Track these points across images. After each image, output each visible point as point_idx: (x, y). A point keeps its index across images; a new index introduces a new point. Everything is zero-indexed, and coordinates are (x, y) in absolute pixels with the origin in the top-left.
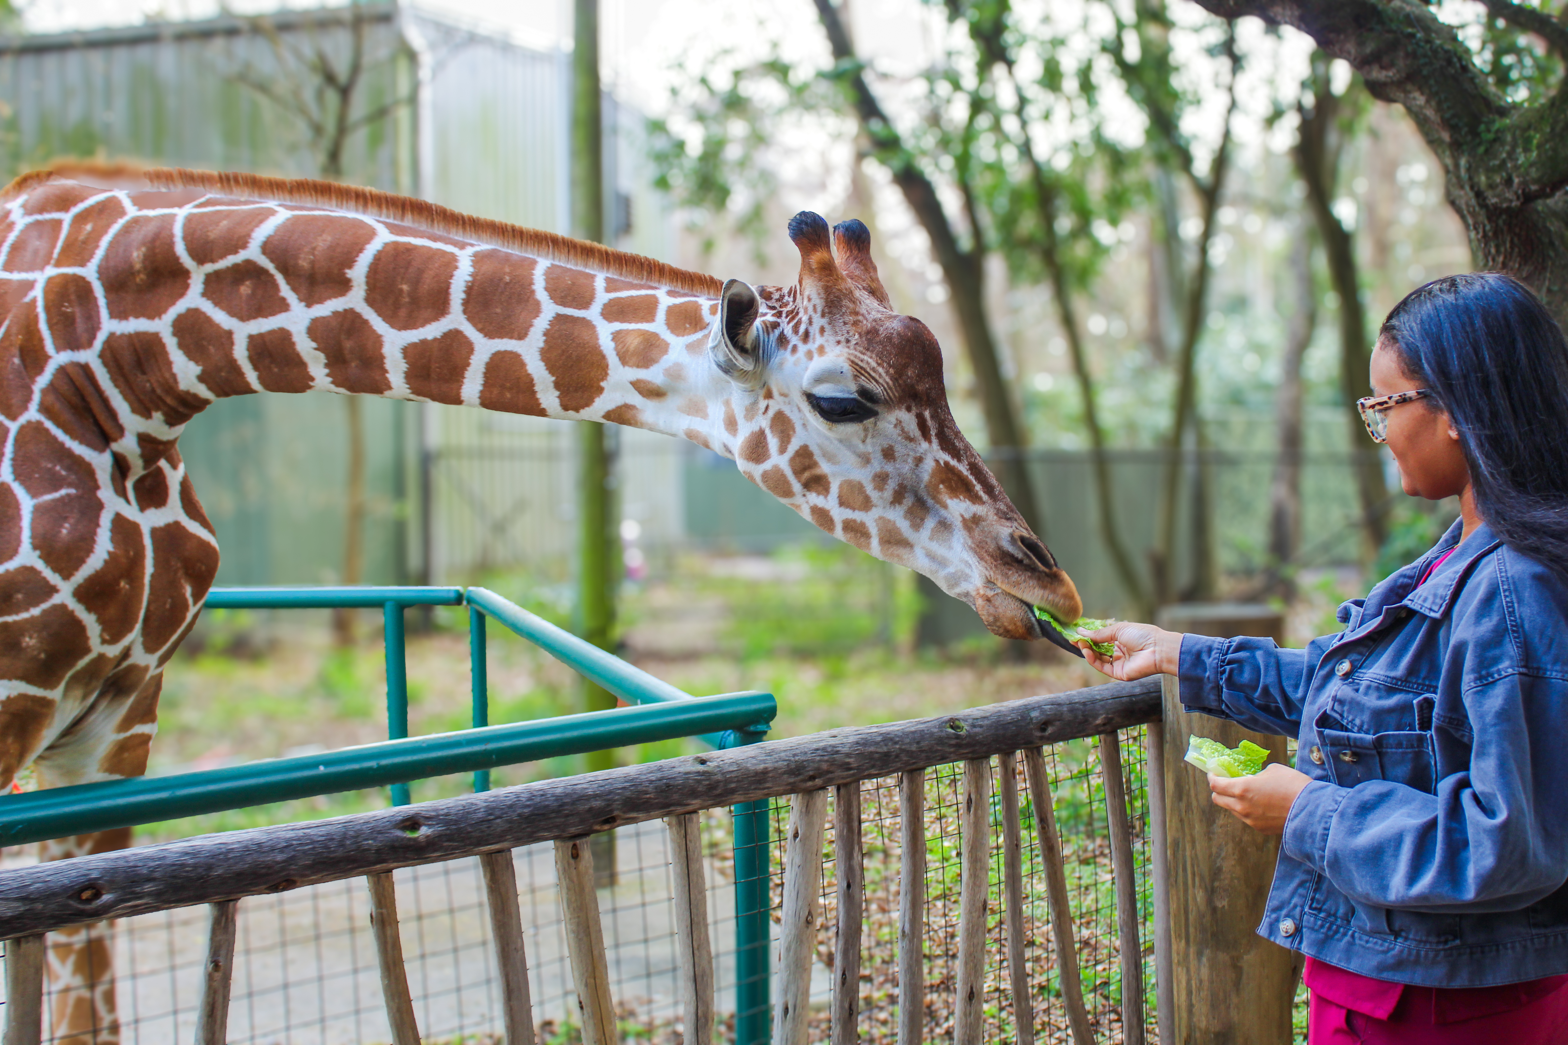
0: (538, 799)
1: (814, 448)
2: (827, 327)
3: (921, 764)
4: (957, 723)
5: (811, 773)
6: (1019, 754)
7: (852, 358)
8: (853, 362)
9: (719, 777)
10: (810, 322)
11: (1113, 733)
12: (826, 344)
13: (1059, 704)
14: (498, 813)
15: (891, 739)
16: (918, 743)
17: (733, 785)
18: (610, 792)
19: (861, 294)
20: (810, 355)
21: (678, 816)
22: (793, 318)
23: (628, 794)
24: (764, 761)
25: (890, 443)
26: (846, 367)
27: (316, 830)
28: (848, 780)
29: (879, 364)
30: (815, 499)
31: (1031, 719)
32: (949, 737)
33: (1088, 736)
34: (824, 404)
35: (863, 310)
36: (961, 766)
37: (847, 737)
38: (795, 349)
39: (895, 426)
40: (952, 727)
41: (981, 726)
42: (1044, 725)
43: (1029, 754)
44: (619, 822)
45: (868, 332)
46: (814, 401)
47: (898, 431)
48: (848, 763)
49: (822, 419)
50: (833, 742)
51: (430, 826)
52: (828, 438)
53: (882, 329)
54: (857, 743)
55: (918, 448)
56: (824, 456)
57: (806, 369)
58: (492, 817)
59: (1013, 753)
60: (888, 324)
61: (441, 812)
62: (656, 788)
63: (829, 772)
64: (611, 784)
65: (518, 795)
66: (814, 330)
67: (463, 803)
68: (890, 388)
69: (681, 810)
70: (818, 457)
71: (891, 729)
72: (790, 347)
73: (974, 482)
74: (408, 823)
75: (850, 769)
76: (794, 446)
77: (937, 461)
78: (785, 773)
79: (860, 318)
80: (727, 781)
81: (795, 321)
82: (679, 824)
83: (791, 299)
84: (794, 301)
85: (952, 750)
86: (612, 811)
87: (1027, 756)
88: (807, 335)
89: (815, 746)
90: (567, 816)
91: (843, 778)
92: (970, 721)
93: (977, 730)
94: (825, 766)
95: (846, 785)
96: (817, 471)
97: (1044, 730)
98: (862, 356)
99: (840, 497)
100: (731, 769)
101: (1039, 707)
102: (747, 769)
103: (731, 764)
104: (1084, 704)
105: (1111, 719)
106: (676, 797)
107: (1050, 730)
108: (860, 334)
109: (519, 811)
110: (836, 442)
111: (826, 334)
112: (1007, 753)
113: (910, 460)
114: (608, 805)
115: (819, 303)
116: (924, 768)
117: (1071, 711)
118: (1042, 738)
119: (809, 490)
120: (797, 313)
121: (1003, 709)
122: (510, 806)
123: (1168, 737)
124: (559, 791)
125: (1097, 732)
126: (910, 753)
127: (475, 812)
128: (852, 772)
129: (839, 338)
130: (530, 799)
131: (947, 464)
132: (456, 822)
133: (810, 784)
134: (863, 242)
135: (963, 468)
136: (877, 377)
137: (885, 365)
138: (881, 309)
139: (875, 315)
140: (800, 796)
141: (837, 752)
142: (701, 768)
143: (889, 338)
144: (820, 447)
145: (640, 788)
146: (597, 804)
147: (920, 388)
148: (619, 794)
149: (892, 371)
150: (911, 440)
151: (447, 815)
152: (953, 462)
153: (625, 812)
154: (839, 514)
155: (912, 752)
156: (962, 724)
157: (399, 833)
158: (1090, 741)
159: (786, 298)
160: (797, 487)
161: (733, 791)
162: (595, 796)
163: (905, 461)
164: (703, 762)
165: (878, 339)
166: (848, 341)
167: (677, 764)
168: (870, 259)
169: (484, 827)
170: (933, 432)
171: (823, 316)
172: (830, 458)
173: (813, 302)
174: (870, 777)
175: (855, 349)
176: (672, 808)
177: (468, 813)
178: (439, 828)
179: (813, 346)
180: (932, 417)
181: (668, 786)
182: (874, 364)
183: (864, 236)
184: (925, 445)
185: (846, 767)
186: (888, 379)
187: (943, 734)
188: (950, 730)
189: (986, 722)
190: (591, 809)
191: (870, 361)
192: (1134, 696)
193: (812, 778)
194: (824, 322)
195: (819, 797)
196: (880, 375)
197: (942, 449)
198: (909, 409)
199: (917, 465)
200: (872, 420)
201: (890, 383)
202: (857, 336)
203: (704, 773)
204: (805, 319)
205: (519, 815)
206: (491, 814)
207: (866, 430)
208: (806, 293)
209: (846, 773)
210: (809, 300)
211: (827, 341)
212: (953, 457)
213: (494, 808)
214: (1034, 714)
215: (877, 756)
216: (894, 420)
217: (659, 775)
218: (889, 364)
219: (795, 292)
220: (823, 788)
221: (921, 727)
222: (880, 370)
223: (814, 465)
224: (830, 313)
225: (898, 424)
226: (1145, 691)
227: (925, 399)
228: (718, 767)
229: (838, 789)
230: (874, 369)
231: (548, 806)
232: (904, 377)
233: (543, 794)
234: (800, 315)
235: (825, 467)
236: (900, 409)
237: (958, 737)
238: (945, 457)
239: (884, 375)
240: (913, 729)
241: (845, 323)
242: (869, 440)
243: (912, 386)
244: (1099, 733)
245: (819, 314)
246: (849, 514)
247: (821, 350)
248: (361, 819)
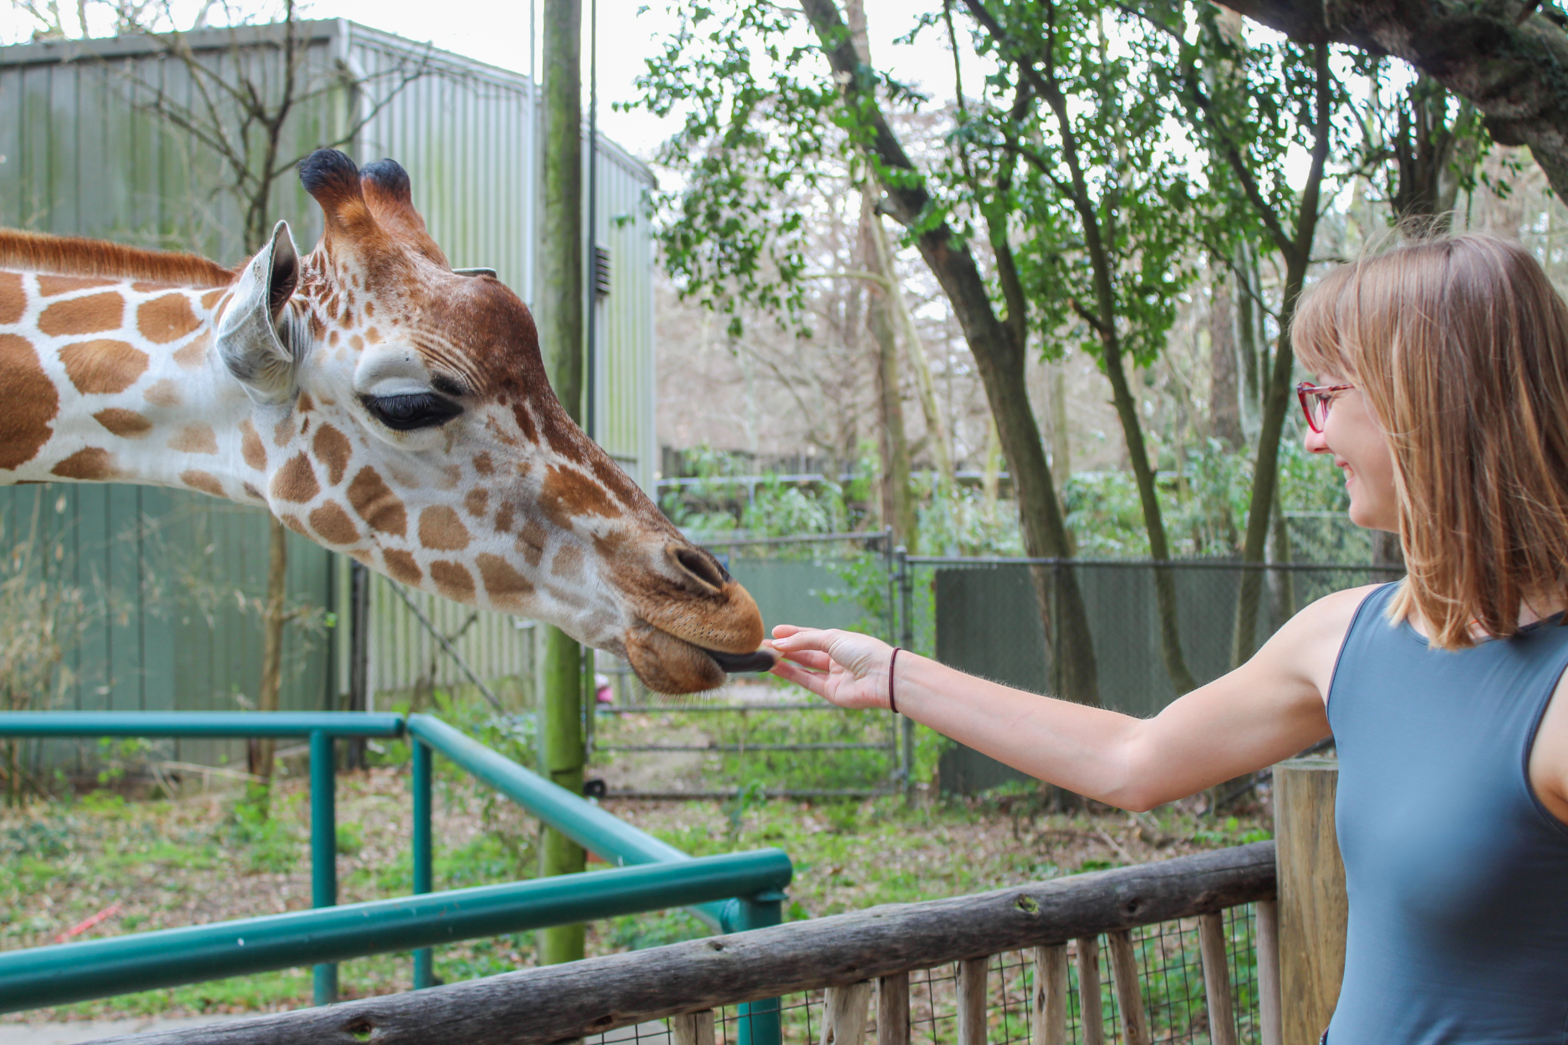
0: (517, 995)
1: (380, 470)
2: (376, 304)
3: (984, 951)
4: (1028, 900)
5: (850, 962)
6: (1103, 940)
7: (419, 340)
8: (419, 344)
9: (738, 967)
10: (351, 298)
11: (1217, 913)
12: (378, 327)
13: (1151, 878)
14: (467, 1011)
15: (948, 920)
16: (980, 925)
17: (755, 977)
18: (606, 985)
19: (414, 256)
20: (358, 344)
21: (687, 1014)
22: (325, 297)
23: (627, 987)
24: (793, 947)
25: (483, 448)
26: (412, 351)
27: (243, 1032)
28: (895, 971)
29: (455, 345)
30: (389, 540)
31: (1118, 896)
32: (1018, 917)
33: (1187, 916)
34: (387, 406)
35: (420, 275)
36: (1031, 954)
37: (893, 917)
38: (334, 337)
39: (488, 426)
40: (1021, 905)
41: (1057, 904)
42: (1132, 904)
43: (1114, 939)
44: (615, 1022)
45: (433, 305)
46: (370, 403)
47: (492, 432)
48: (896, 950)
49: (386, 428)
50: (876, 923)
51: (383, 1028)
52: (398, 453)
53: (450, 298)
54: (907, 925)
55: (522, 452)
56: (396, 477)
57: (356, 362)
58: (460, 1017)
59: (1095, 938)
60: (456, 291)
61: (398, 1010)
62: (662, 980)
63: (871, 961)
64: (607, 975)
65: (492, 989)
66: (358, 309)
67: (425, 998)
68: (475, 375)
69: (693, 1007)
70: (387, 480)
71: (948, 906)
72: (327, 334)
73: (604, 488)
74: (356, 1024)
75: (898, 957)
76: (352, 468)
77: (550, 467)
78: (818, 962)
79: (419, 286)
80: (748, 972)
81: (330, 299)
82: (689, 1024)
83: (318, 271)
84: (323, 273)
85: (1022, 933)
86: (607, 1009)
87: (1111, 942)
88: (348, 316)
89: (855, 928)
90: (553, 1015)
91: (888, 968)
92: (1043, 898)
93: (1053, 909)
94: (867, 954)
95: (891, 977)
96: (387, 500)
97: (1132, 909)
98: (431, 336)
99: (421, 534)
100: (753, 956)
101: (1128, 881)
102: (773, 957)
103: (753, 951)
104: (1182, 877)
105: (1215, 896)
106: (686, 991)
107: (1140, 910)
108: (422, 307)
109: (494, 1009)
110: (410, 456)
111: (375, 312)
112: (1088, 938)
113: (513, 470)
114: (603, 1002)
115: (359, 271)
116: (986, 957)
117: (1166, 885)
118: (1130, 920)
119: (378, 529)
120: (330, 290)
121: (1083, 883)
122: (483, 1003)
123: (1284, 919)
124: (543, 983)
125: (1198, 911)
126: (971, 938)
127: (440, 1009)
128: (900, 961)
129: (396, 315)
130: (507, 994)
131: (563, 468)
132: (416, 1023)
133: (849, 975)
134: (401, 189)
135: (586, 471)
136: (456, 362)
137: (463, 345)
138: (443, 272)
139: (435, 281)
140: (836, 989)
141: (882, 936)
142: (716, 955)
143: (462, 309)
144: (389, 466)
145: (641, 980)
146: (590, 1000)
147: (514, 370)
148: (615, 988)
149: (473, 352)
150: (509, 441)
151: (404, 1013)
152: (572, 465)
153: (623, 1011)
154: (424, 558)
155: (973, 936)
156: (1032, 901)
157: (345, 1037)
158: (1186, 924)
159: (310, 271)
160: (360, 525)
161: (755, 985)
162: (587, 990)
163: (508, 472)
164: (718, 947)
165: (447, 312)
166: (408, 318)
167: (687, 950)
168: (412, 209)
169: (450, 1029)
170: (539, 429)
171: (368, 288)
172: (407, 481)
173: (350, 272)
174: (921, 966)
175: (420, 328)
176: (680, 1006)
177: (431, 1011)
178: (394, 1031)
179: (359, 329)
180: (535, 408)
181: (676, 977)
182: (448, 345)
183: (401, 180)
184: (530, 447)
185: (893, 954)
186: (470, 364)
187: (1011, 914)
188: (1019, 909)
189: (1062, 900)
190: (581, 1007)
191: (442, 341)
192: (1242, 867)
193: (851, 969)
194: (370, 296)
195: (860, 992)
196: (459, 359)
197: (555, 449)
198: (502, 401)
199: (523, 475)
200: (455, 420)
201: (474, 368)
202: (419, 311)
203: (720, 962)
204: (343, 295)
205: (494, 1014)
206: (458, 1013)
207: (449, 435)
208: (340, 261)
209: (892, 962)
210: (345, 269)
211: (381, 320)
212: (570, 458)
213: (463, 1005)
214: (1121, 890)
215: (930, 941)
216: (485, 419)
217: (665, 963)
218: (467, 343)
219: (322, 261)
220: (864, 981)
221: (984, 904)
222: (458, 352)
223: (384, 491)
224: (376, 284)
225: (492, 422)
226: (1255, 861)
227: (521, 383)
228: (738, 954)
229: (882, 982)
230: (449, 352)
231: (529, 1002)
232: (491, 359)
233: (523, 987)
234: (336, 290)
235: (398, 493)
236: (491, 402)
237: (1029, 917)
238: (561, 459)
239: (464, 358)
240: (974, 907)
241: (400, 295)
242: (454, 450)
243: (503, 370)
244: (1198, 913)
245: (362, 287)
246: (436, 555)
247: (373, 334)
248: (298, 1018)
